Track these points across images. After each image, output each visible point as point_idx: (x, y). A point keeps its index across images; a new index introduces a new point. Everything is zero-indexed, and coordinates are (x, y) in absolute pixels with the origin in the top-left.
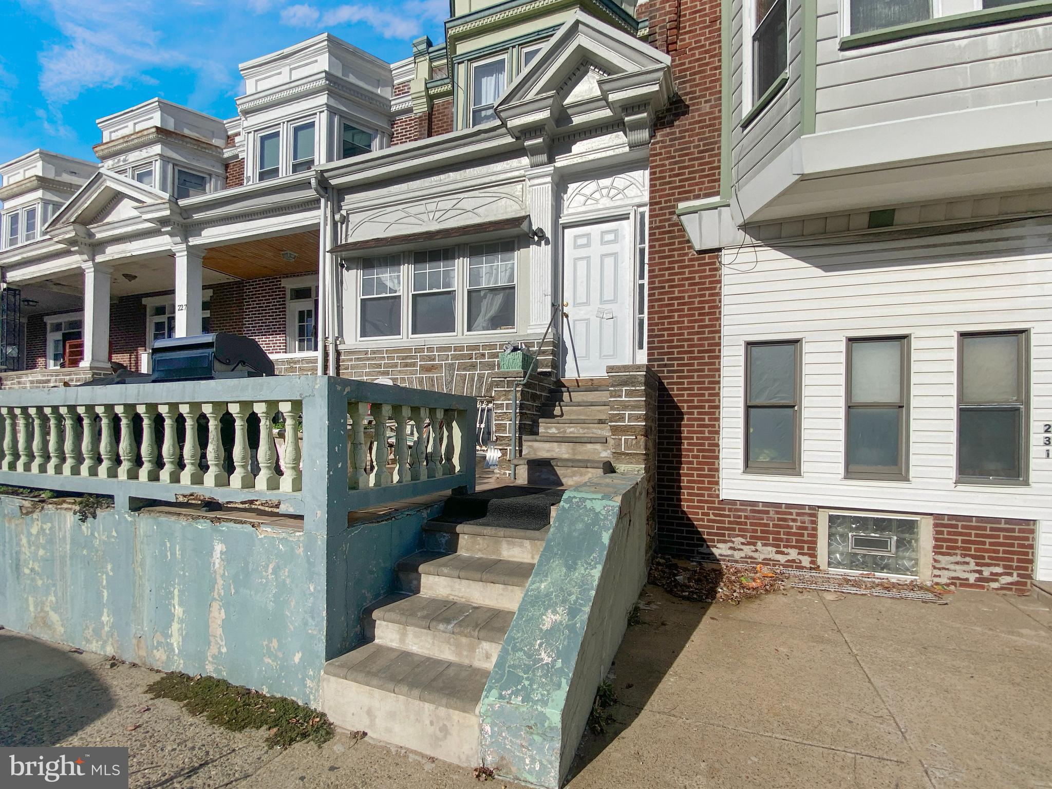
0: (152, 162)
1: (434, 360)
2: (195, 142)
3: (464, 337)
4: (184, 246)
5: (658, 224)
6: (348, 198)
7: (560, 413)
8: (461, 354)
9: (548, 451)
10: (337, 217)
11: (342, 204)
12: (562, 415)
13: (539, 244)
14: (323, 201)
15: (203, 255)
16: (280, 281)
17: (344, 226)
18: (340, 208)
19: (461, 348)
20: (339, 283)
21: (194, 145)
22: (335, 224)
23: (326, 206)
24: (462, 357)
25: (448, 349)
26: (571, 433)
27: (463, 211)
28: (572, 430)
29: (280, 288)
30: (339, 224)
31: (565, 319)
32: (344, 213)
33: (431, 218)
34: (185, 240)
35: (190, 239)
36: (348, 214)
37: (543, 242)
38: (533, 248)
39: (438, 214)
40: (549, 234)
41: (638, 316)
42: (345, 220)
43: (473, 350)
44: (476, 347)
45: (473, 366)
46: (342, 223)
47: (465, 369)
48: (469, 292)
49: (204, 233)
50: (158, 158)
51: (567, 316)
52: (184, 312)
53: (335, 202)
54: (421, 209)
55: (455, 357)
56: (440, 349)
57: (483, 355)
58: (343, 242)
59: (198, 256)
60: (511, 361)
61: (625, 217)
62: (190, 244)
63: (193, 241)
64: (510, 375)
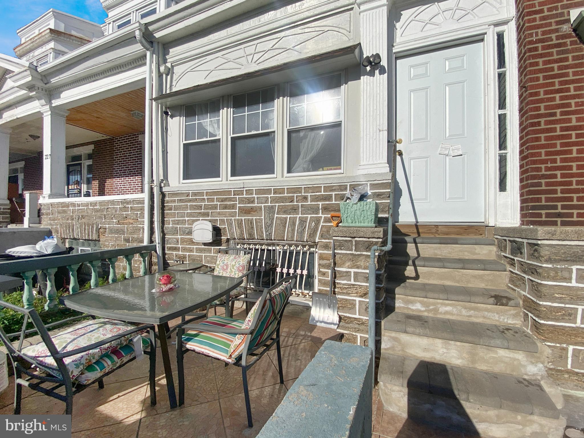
0: (48, 55)
1: (253, 202)
2: (80, 40)
3: (284, 179)
4: (48, 107)
6: (173, 51)
7: (413, 275)
8: (280, 197)
9: (425, 350)
10: (162, 69)
11: (167, 57)
12: (417, 277)
13: (372, 74)
14: (148, 54)
15: (67, 115)
17: (169, 77)
18: (165, 61)
19: (282, 191)
20: (165, 130)
22: (160, 75)
23: (152, 60)
24: (283, 200)
25: (268, 191)
26: (446, 313)
27: (283, 50)
28: (448, 308)
29: (137, 142)
30: (164, 76)
31: (398, 158)
32: (169, 65)
33: (250, 61)
34: (49, 102)
35: (53, 101)
36: (173, 67)
37: (377, 72)
38: (364, 79)
39: (256, 57)
40: (384, 62)
41: (498, 152)
42: (169, 72)
43: (294, 193)
44: (297, 190)
45: (295, 210)
46: (167, 75)
47: (285, 212)
48: (290, 132)
49: (63, 95)
50: (51, 51)
51: (401, 154)
52: (49, 160)
53: (161, 55)
54: (241, 53)
55: (274, 200)
56: (259, 191)
57: (305, 198)
58: (168, 92)
59: (62, 116)
60: (358, 212)
61: (479, 39)
62: (53, 105)
63: (56, 103)
64: (362, 234)
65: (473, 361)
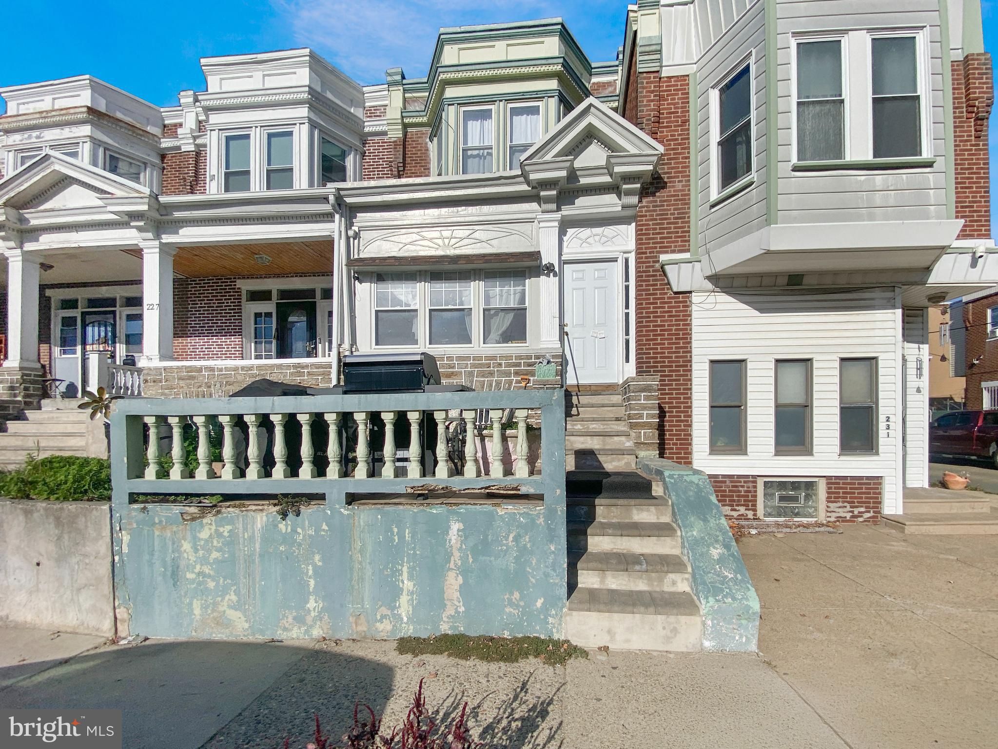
0: (78, 143)
1: (453, 367)
2: (129, 127)
3: (480, 349)
4: (157, 243)
5: (644, 269)
6: (360, 216)
7: (576, 413)
8: (479, 364)
9: (583, 443)
10: (351, 233)
11: (354, 220)
12: (578, 414)
13: (548, 275)
14: (337, 217)
15: (174, 253)
16: (235, 282)
17: (356, 241)
18: (352, 224)
19: (480, 358)
20: (352, 294)
21: (129, 130)
22: (348, 238)
23: (340, 221)
24: (481, 365)
25: (468, 358)
26: (593, 428)
27: (478, 241)
28: (594, 426)
29: (234, 289)
30: (352, 240)
31: (566, 337)
32: (355, 228)
33: (447, 244)
34: (158, 237)
35: (163, 236)
36: (359, 231)
37: (551, 274)
38: (543, 278)
39: (453, 241)
40: (557, 269)
41: (625, 337)
42: (357, 236)
43: (491, 360)
44: (493, 358)
45: (491, 374)
46: (354, 239)
47: (483, 376)
48: (484, 310)
49: (182, 231)
50: (88, 139)
51: (567, 335)
52: (156, 313)
53: (348, 218)
54: (436, 234)
55: (473, 366)
56: (459, 358)
57: (500, 364)
58: (356, 257)
59: (170, 255)
60: (547, 371)
61: (615, 260)
62: (163, 241)
63: (167, 239)
64: (550, 383)
65: (604, 445)
